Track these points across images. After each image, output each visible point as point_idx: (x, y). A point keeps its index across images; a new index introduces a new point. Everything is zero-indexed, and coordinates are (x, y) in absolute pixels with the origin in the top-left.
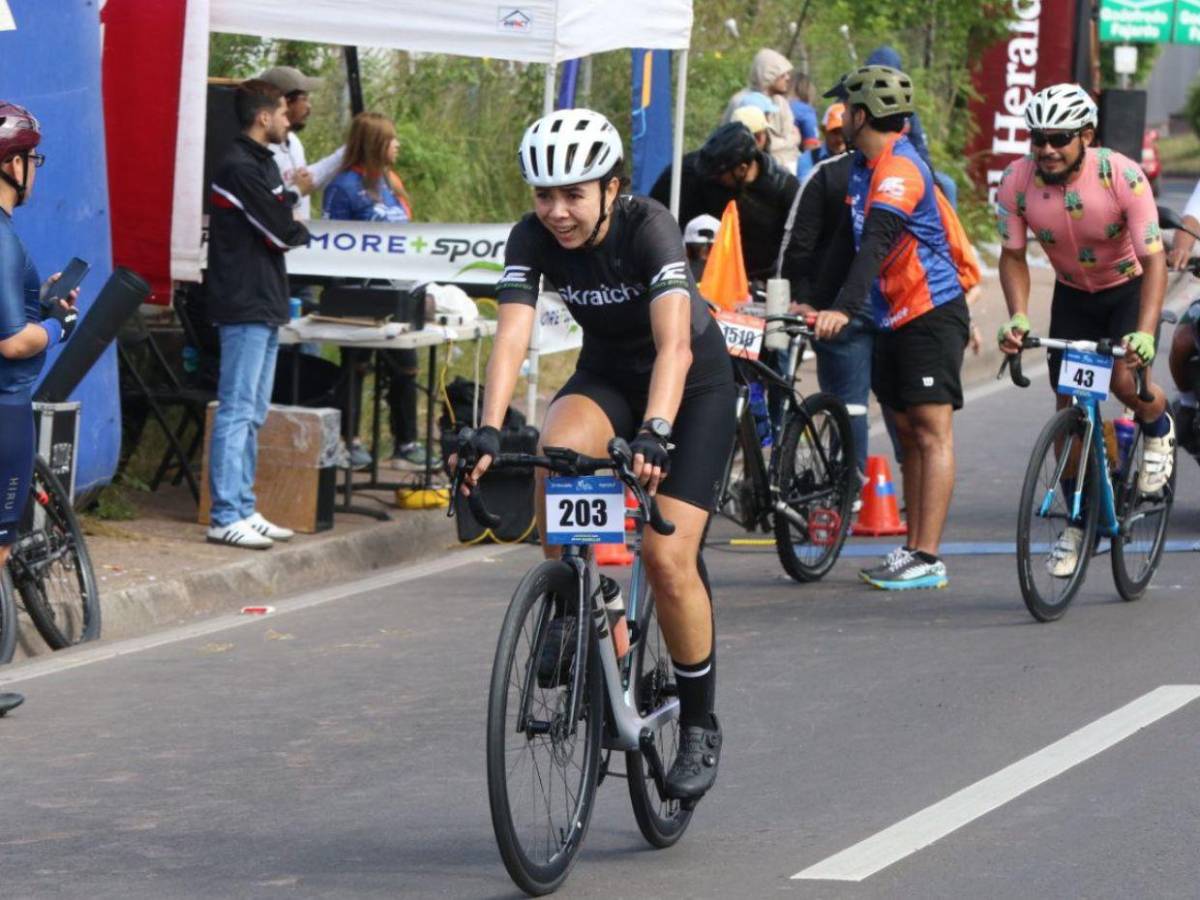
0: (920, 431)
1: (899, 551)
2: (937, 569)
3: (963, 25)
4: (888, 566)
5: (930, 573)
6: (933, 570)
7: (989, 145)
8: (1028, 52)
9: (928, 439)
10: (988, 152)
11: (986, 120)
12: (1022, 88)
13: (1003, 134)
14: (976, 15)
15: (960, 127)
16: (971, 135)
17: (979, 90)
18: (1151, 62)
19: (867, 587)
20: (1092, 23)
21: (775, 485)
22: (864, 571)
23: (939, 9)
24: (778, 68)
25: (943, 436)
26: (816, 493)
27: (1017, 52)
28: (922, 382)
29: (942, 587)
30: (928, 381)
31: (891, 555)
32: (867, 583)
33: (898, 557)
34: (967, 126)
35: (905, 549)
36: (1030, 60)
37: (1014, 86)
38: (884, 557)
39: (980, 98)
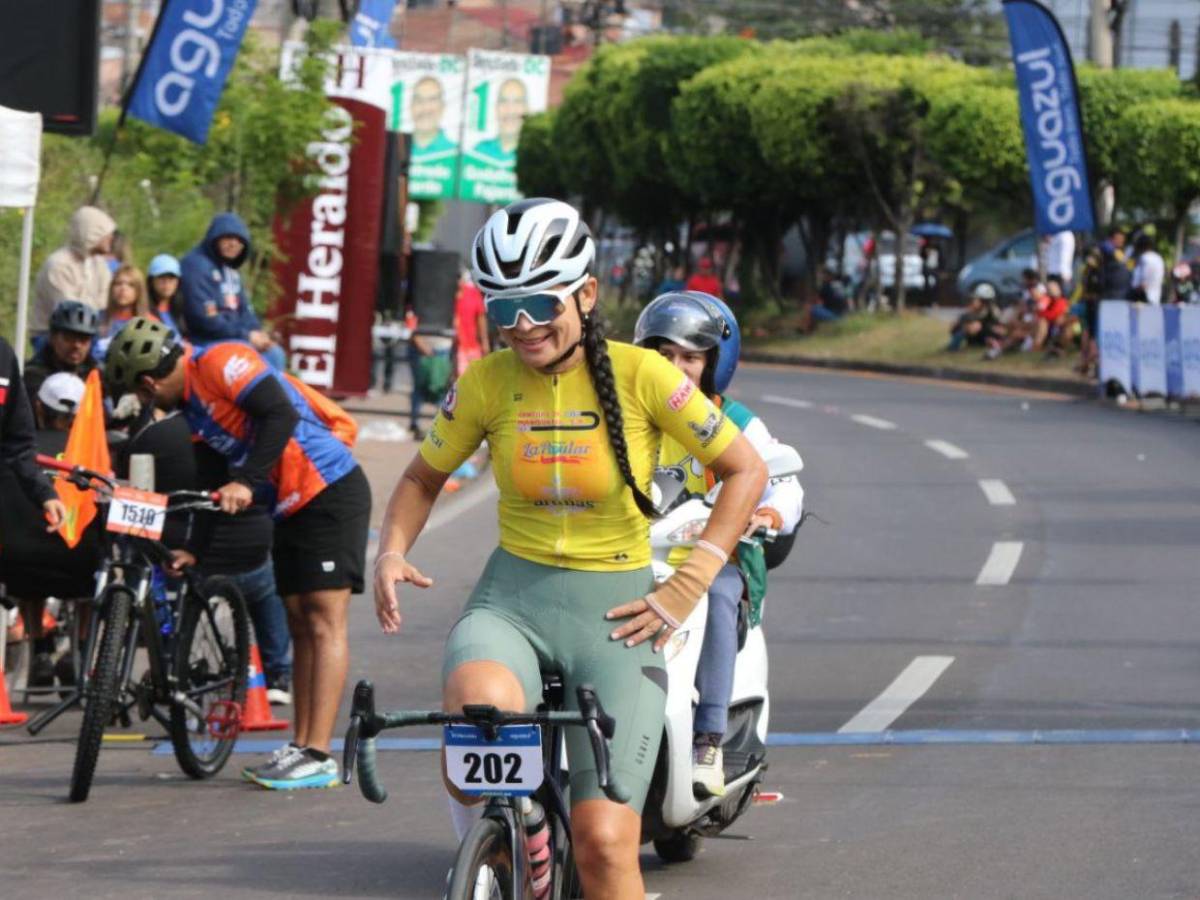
0: (315, 617)
1: (286, 748)
2: (328, 767)
3: (271, 181)
4: (275, 764)
5: (321, 772)
6: (324, 769)
7: (292, 308)
8: (335, 209)
9: (321, 627)
10: (289, 316)
11: (290, 283)
12: (329, 248)
13: (308, 297)
14: (284, 170)
15: (262, 289)
16: (274, 298)
17: (283, 249)
18: (433, 220)
19: (252, 785)
20: (401, 180)
21: (173, 674)
22: (248, 770)
23: (244, 165)
24: (101, 228)
25: (337, 625)
26: (210, 684)
27: (323, 210)
28: (321, 567)
29: (334, 787)
30: (329, 566)
31: (276, 752)
32: (253, 782)
33: (285, 754)
34: (269, 288)
35: (292, 745)
36: (338, 218)
37: (321, 245)
38: (271, 754)
39: (284, 258)
